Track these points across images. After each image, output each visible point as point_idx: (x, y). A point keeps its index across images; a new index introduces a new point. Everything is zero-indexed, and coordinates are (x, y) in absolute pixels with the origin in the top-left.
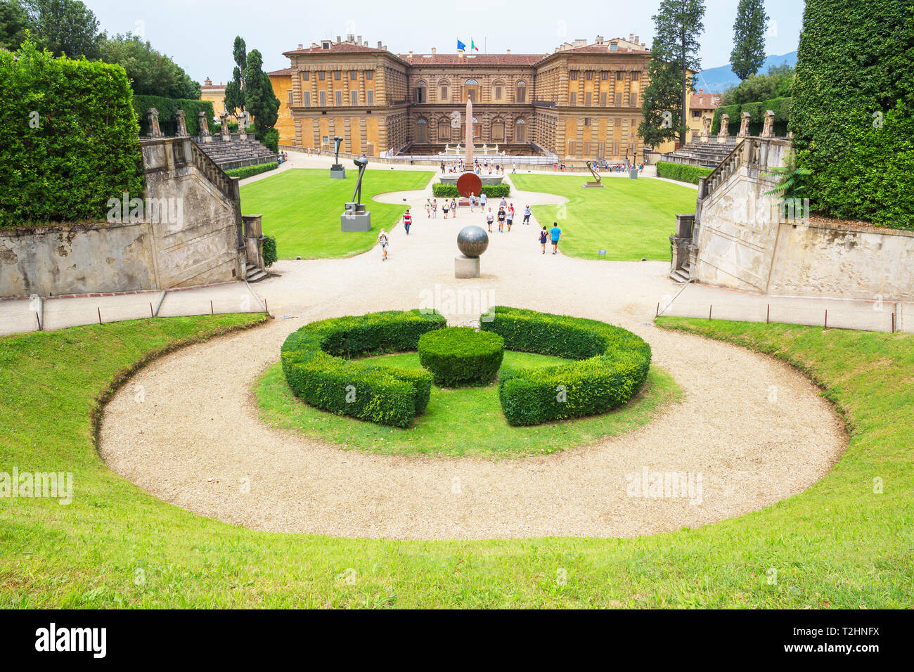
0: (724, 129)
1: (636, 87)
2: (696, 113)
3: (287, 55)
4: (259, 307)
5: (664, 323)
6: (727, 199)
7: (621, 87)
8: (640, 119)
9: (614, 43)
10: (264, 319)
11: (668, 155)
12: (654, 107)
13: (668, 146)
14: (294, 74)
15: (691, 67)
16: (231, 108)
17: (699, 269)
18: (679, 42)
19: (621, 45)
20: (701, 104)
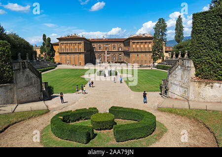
0: (174, 56)
1: (150, 46)
2: (166, 52)
3: (57, 39)
4: (46, 108)
5: (160, 109)
6: (176, 75)
7: (146, 46)
8: (152, 54)
9: (144, 35)
10: (47, 111)
11: (159, 63)
12: (155, 51)
13: (160, 61)
14: (60, 44)
15: (165, 40)
16: (42, 53)
17: (169, 94)
18: (161, 34)
19: (146, 35)
20: (168, 49)
